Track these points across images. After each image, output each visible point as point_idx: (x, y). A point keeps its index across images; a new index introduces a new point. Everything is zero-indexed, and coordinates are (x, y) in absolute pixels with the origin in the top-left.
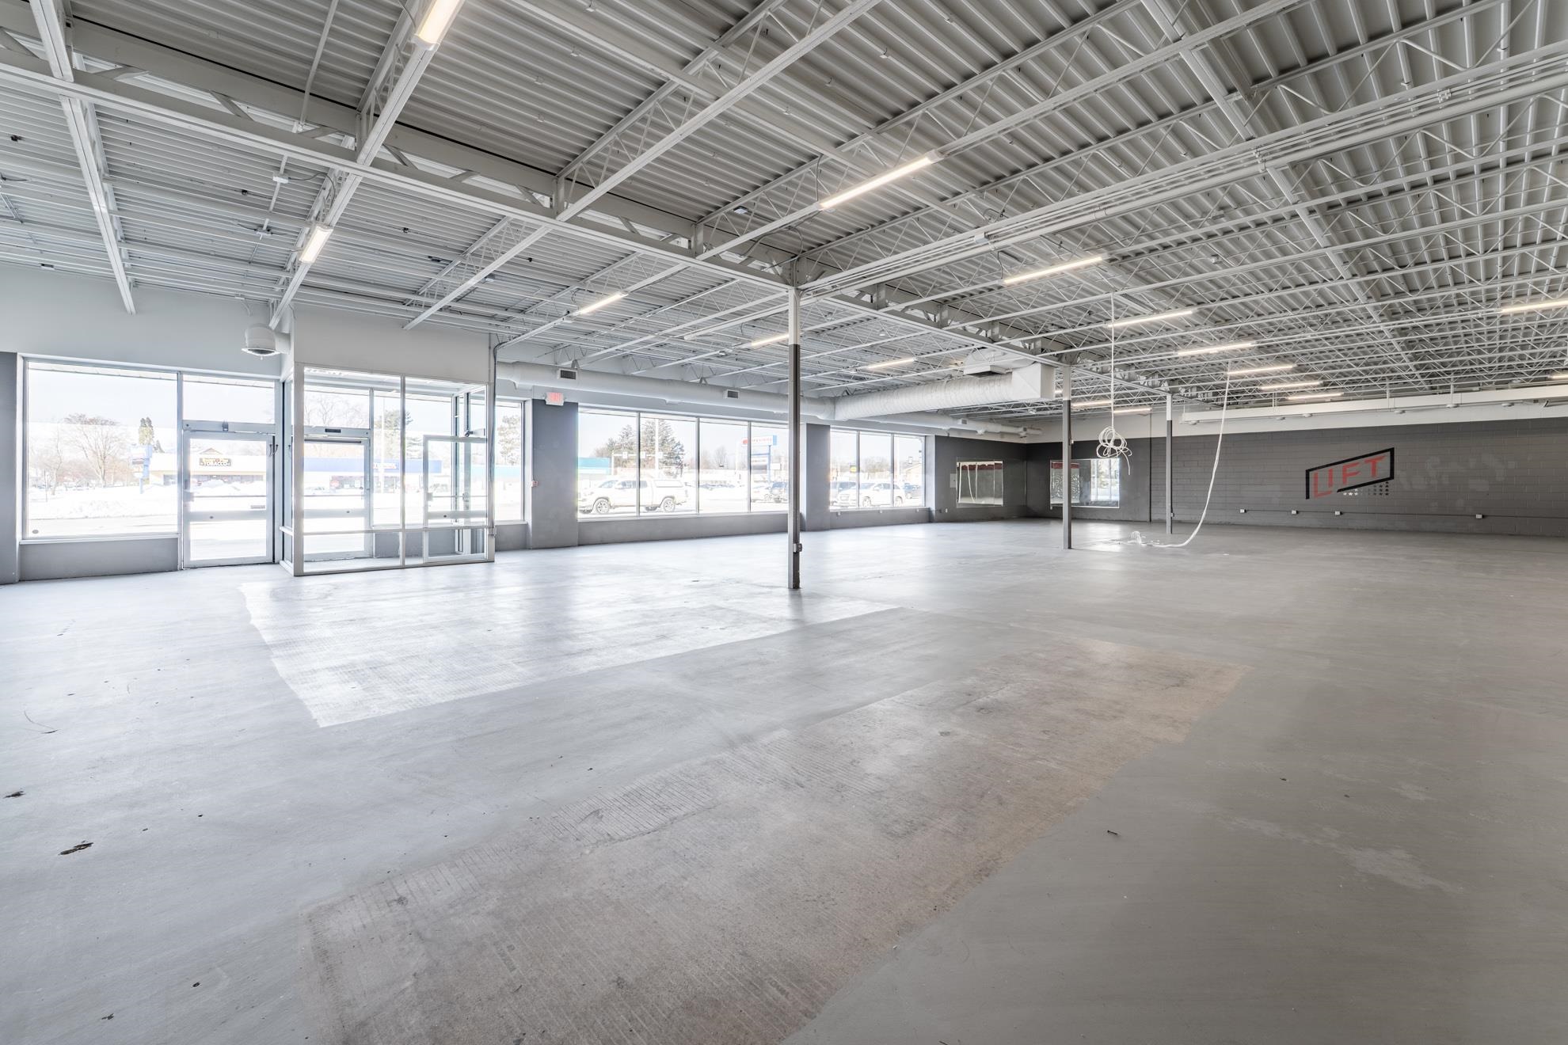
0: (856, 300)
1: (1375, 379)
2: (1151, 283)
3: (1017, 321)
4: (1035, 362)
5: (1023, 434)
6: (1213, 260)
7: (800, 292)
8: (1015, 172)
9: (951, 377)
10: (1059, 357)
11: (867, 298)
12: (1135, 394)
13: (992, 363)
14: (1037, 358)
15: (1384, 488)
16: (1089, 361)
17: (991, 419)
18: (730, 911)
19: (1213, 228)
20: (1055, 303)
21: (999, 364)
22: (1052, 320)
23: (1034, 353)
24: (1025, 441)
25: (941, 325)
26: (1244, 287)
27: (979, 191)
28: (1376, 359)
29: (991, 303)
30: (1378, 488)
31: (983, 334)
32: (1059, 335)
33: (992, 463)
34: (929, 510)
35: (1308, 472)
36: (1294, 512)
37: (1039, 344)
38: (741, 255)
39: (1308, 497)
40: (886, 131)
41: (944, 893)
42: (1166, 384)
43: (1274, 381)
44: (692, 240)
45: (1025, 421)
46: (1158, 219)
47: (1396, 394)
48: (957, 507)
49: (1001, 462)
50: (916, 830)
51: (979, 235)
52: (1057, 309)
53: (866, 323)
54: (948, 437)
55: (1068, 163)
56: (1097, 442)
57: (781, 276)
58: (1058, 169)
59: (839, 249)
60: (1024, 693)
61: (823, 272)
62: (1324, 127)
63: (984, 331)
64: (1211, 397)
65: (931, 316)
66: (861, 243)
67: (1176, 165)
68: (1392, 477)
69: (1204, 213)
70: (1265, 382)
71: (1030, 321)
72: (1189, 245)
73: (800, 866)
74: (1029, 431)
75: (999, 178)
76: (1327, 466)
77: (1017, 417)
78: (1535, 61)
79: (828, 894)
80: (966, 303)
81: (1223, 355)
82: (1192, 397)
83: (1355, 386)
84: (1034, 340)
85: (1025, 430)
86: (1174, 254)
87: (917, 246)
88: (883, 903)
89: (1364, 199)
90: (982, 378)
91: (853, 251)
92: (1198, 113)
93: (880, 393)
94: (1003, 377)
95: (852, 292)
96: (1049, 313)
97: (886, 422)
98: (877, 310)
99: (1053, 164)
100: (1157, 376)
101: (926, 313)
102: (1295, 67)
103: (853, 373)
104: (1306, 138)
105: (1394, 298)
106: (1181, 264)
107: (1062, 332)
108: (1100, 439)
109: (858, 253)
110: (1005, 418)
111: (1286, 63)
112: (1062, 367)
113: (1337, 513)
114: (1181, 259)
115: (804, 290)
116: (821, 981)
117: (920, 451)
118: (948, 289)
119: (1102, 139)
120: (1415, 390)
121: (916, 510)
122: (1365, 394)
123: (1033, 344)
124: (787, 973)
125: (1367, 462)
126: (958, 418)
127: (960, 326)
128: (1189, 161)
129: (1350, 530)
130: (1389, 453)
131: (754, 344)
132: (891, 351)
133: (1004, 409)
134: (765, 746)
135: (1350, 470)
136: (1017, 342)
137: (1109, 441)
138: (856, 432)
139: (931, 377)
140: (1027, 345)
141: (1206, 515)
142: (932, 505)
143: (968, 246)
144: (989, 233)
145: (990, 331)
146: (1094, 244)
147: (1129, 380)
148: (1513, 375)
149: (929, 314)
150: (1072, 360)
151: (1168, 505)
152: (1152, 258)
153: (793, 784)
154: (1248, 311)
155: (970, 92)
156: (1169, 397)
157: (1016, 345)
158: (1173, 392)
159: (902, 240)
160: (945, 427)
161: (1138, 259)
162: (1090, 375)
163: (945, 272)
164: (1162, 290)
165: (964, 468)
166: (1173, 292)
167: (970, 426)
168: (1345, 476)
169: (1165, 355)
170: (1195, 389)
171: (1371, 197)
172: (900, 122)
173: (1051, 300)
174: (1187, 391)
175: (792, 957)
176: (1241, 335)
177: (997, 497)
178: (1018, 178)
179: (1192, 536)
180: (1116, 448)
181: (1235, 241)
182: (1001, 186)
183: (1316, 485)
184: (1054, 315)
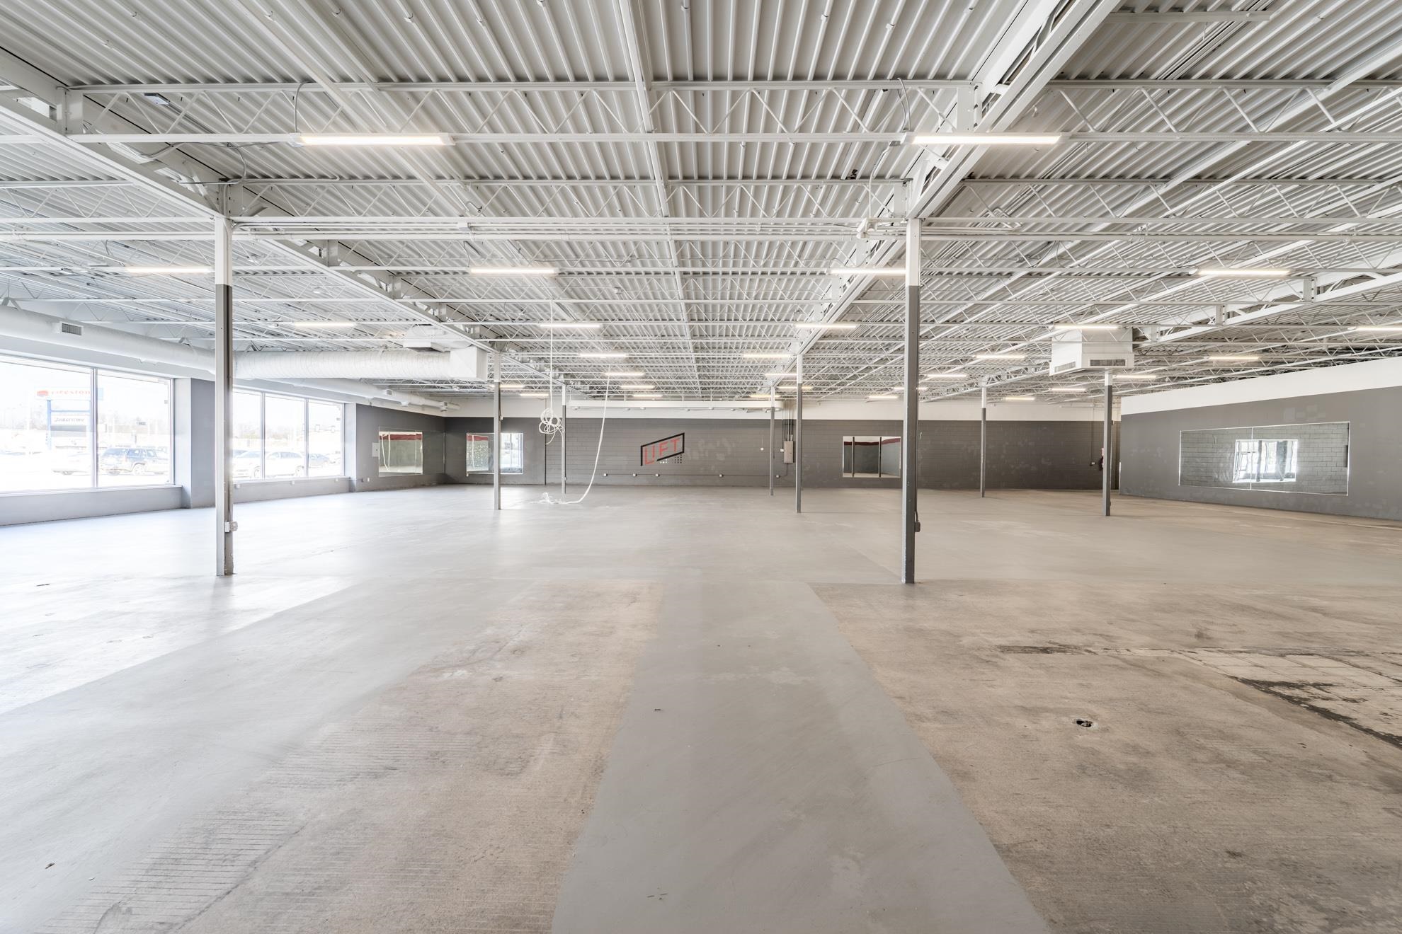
0: (303, 249)
1: (679, 388)
2: (572, 298)
3: (463, 306)
4: (472, 345)
5: (444, 408)
6: (616, 291)
7: (232, 224)
8: (497, 177)
9: (386, 347)
10: (492, 344)
11: (315, 250)
12: (540, 382)
13: (433, 341)
14: (475, 342)
15: (680, 459)
16: (513, 351)
17: (414, 392)
18: (404, 911)
19: (622, 270)
20: (500, 299)
21: (438, 343)
22: (493, 311)
23: (473, 337)
24: (444, 415)
25: (394, 296)
26: (628, 314)
27: (463, 182)
28: (681, 375)
29: (443, 285)
30: (677, 459)
31: (431, 312)
32: (494, 325)
33: (414, 433)
34: (350, 480)
35: (642, 447)
36: (634, 475)
37: (477, 330)
38: (143, 154)
39: (642, 465)
40: (388, 92)
41: (582, 798)
42: (562, 377)
43: (630, 383)
44: (59, 108)
45: (444, 396)
46: (591, 252)
47: (688, 398)
48: (380, 476)
49: (421, 433)
50: (528, 762)
51: (462, 223)
52: (499, 303)
53: (309, 276)
54: (370, 406)
55: (542, 186)
56: (538, 420)
57: (205, 198)
58: (532, 188)
59: (290, 189)
60: (539, 630)
61: (263, 208)
62: (696, 224)
63: (432, 310)
64: (588, 390)
65: (383, 285)
66: (323, 192)
67: (613, 218)
68: (683, 452)
69: (619, 256)
70: (624, 383)
71: (473, 308)
72: (604, 276)
73: (446, 837)
74: (449, 405)
75: (482, 177)
76: (652, 443)
77: (438, 392)
78: (809, 224)
79: (491, 846)
80: (420, 281)
81: (607, 361)
82: (577, 389)
83: (667, 390)
84: (474, 326)
85: (446, 404)
86: (593, 280)
87: (387, 215)
88: (542, 829)
89: (701, 274)
90: (421, 353)
91: (313, 200)
92: (634, 184)
93: (299, 354)
94: (441, 355)
95: (299, 240)
96: (492, 305)
97: (302, 385)
98: (329, 266)
99: (529, 183)
100: (557, 370)
101: (378, 280)
102: (692, 178)
103: (272, 327)
104: (686, 227)
105: (699, 339)
106: (596, 288)
107: (498, 323)
108: (542, 417)
109: (318, 203)
110: (427, 392)
111: (688, 174)
112: (493, 353)
113: (657, 475)
114: (596, 285)
115: (239, 223)
116: (536, 913)
117: (338, 419)
118: (405, 263)
119: (570, 177)
120: (695, 397)
121: (334, 480)
122: (673, 397)
123: (472, 329)
124: (502, 925)
125: (672, 441)
126: (383, 388)
127: (411, 301)
128: (621, 218)
129: (663, 486)
130: (682, 436)
131: (131, 270)
132: (323, 311)
133: (430, 384)
134: (320, 746)
135: (664, 446)
136: (460, 325)
137: (549, 419)
138: (259, 393)
139: (364, 345)
140: (467, 329)
141: (594, 479)
142: (353, 474)
143: (439, 230)
144: (472, 225)
145: (437, 310)
146: (542, 257)
147: (540, 371)
148: (735, 393)
149: (381, 283)
150: (501, 349)
151: (563, 471)
152: (578, 279)
153: (383, 771)
154: (627, 332)
155: (480, 93)
156: (564, 387)
157: (457, 326)
158: (567, 383)
159: (375, 206)
160: (369, 396)
161: (570, 278)
162: (513, 363)
163: (407, 246)
164: (578, 305)
165: (386, 438)
166: (585, 308)
167: (395, 397)
168: (661, 450)
169: (571, 354)
170: (579, 383)
171: (705, 273)
172: (404, 90)
173: (496, 294)
174: (574, 384)
175: (498, 911)
176: (620, 348)
177: (418, 466)
178: (500, 184)
179: (585, 495)
180: (553, 425)
181: (631, 281)
182: (482, 185)
183: (646, 456)
184: (496, 308)
